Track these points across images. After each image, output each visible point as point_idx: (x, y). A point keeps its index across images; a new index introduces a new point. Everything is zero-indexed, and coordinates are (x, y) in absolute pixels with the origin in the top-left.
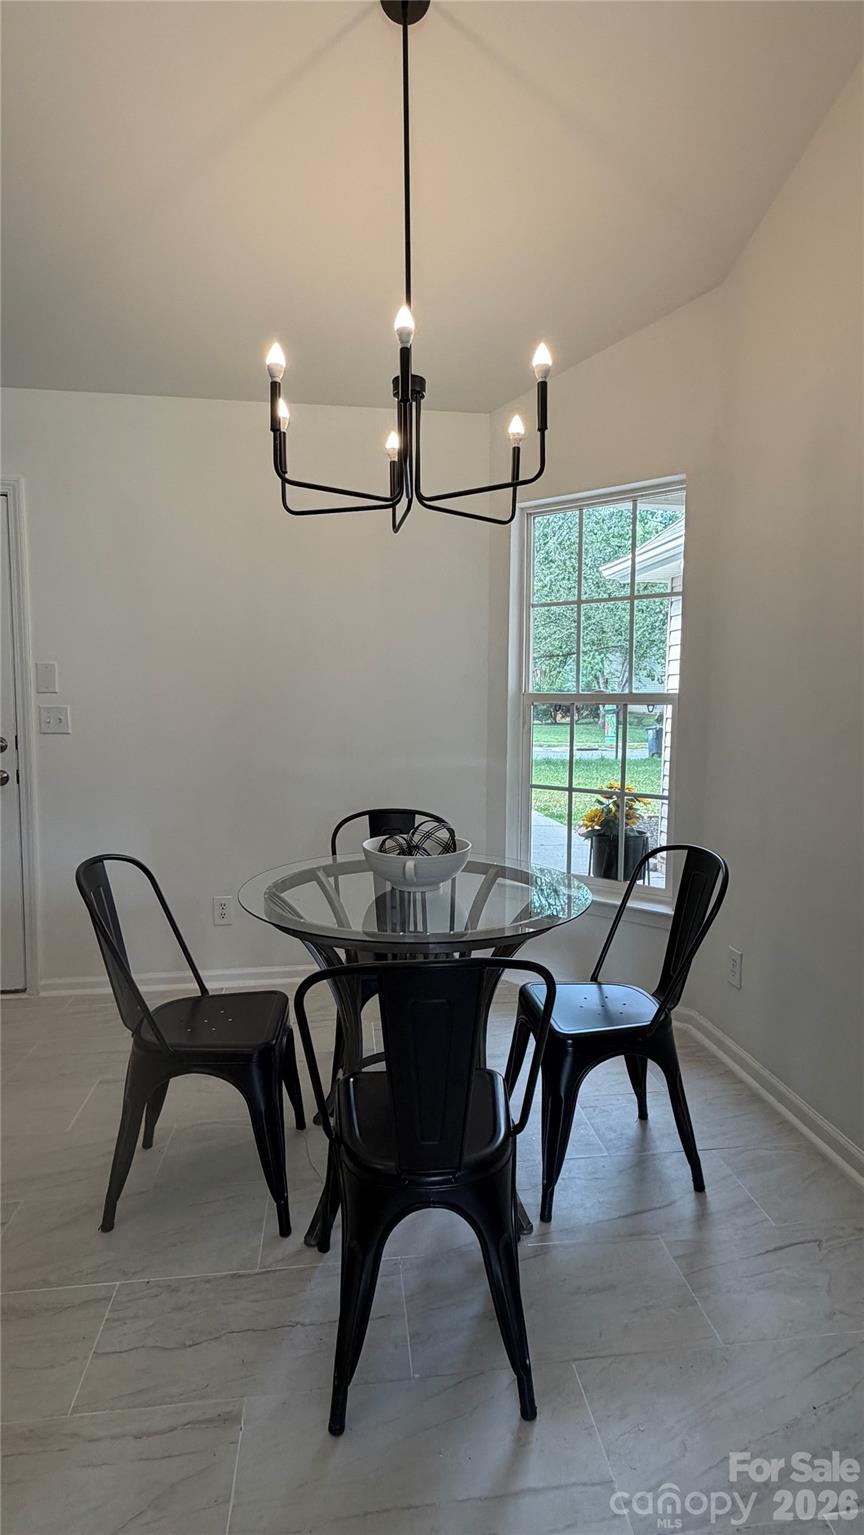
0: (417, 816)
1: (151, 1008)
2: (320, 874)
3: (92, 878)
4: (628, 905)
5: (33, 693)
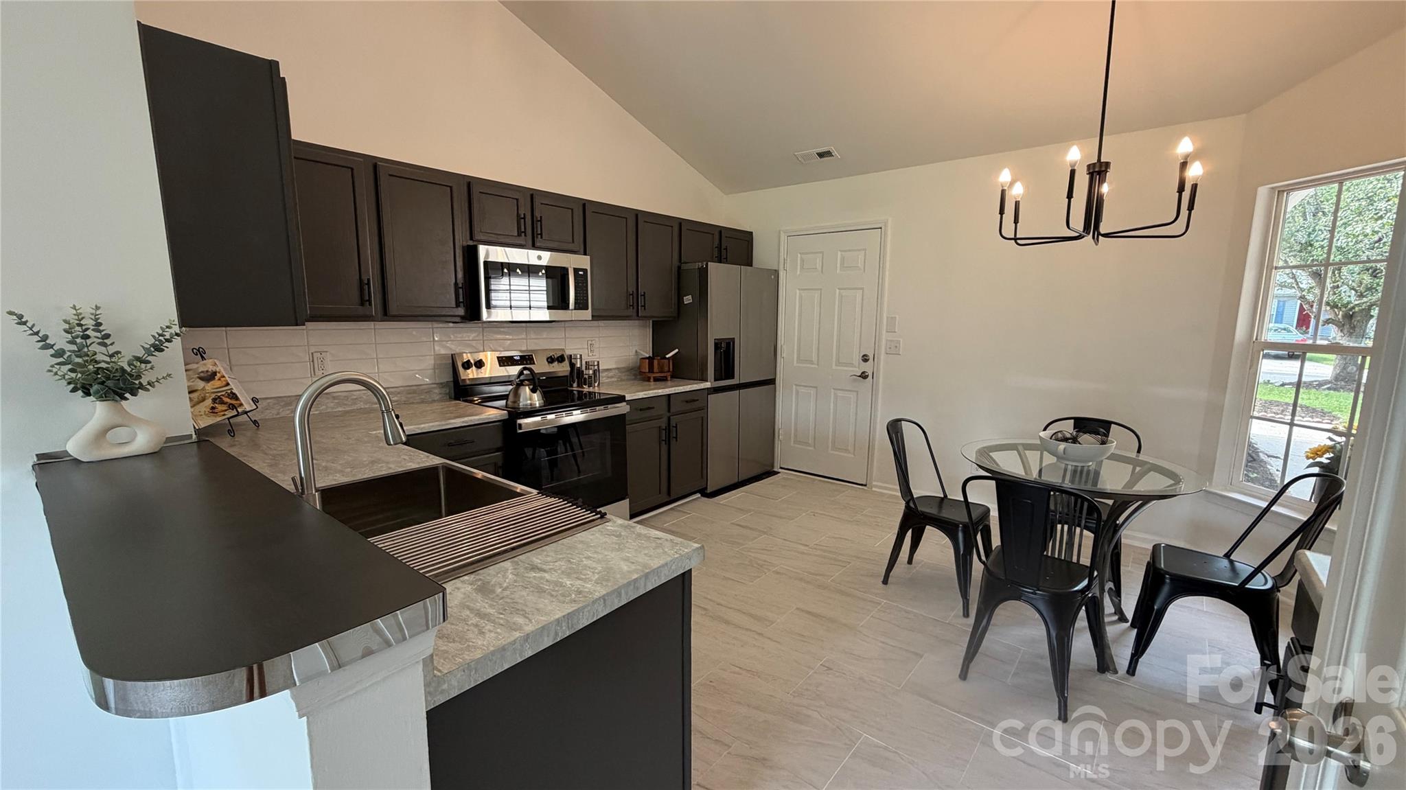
0: (1112, 425)
1: (915, 496)
2: (1020, 448)
3: (894, 429)
4: (1273, 508)
5: (884, 332)
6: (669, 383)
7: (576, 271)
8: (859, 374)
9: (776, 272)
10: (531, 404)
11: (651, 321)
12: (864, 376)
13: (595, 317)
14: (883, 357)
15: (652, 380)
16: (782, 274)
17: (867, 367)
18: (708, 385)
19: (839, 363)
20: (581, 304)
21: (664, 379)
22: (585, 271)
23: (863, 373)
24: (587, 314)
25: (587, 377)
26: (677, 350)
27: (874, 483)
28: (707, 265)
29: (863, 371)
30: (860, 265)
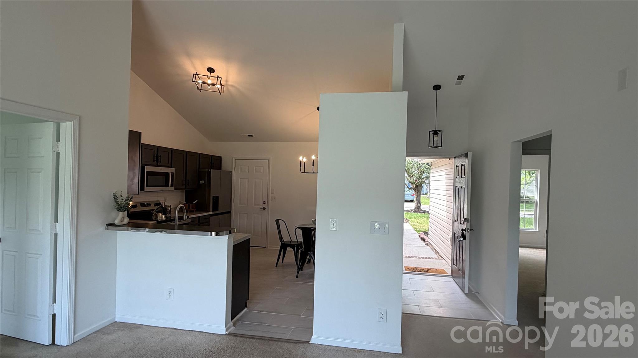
1: (284, 241)
5: (270, 194)
6: (194, 213)
7: (171, 173)
8: (262, 208)
9: (231, 172)
10: (162, 219)
11: (185, 191)
12: (264, 209)
13: (175, 189)
14: (270, 202)
15: (189, 212)
16: (233, 172)
17: (265, 206)
18: (211, 213)
19: (255, 205)
20: (172, 185)
21: (193, 212)
22: (173, 173)
23: (264, 207)
24: (173, 188)
25: (168, 211)
26: (197, 201)
27: (269, 246)
28: (210, 170)
29: (263, 207)
30: (262, 171)
